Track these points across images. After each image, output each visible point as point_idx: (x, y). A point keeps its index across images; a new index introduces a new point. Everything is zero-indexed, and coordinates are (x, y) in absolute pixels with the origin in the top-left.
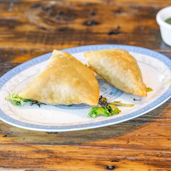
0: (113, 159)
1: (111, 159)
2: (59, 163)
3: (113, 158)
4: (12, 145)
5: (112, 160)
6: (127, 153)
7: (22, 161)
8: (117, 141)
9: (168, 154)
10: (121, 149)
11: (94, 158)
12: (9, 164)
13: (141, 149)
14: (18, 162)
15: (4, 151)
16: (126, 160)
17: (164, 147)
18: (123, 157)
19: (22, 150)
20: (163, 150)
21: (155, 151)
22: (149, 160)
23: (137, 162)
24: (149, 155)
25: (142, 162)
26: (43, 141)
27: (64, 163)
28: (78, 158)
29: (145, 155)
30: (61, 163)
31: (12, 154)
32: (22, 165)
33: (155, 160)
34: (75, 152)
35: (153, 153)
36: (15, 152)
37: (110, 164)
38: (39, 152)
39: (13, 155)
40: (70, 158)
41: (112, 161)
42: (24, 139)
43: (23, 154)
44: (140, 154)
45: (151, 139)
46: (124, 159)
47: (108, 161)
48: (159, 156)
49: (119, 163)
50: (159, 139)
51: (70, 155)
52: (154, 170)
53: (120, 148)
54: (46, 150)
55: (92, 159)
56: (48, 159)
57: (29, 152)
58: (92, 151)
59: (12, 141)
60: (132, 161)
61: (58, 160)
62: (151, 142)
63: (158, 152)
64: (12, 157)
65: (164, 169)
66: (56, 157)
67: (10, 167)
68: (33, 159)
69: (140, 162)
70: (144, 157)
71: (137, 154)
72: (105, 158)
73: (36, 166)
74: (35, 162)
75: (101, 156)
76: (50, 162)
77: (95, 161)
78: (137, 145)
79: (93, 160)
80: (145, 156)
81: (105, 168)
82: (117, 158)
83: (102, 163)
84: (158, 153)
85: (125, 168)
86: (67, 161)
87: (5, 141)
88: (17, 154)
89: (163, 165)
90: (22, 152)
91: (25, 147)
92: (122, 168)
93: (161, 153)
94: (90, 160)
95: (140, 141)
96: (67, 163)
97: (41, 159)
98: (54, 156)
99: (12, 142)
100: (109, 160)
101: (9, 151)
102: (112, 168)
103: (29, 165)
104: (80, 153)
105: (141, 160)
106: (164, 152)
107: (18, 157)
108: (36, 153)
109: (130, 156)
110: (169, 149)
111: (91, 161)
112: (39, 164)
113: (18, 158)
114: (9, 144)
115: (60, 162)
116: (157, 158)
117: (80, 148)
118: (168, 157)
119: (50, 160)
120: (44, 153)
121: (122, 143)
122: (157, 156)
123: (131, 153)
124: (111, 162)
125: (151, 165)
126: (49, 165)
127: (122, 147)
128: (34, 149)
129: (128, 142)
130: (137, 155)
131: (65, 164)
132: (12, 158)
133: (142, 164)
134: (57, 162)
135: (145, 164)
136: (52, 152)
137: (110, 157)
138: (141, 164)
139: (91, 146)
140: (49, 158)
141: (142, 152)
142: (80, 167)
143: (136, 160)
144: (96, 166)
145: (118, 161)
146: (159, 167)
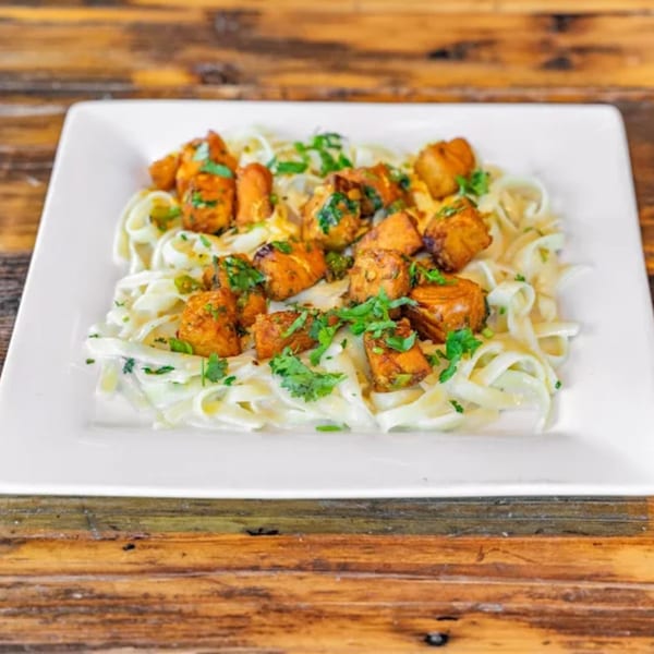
0: (440, 612)
1: (435, 612)
2: (288, 629)
3: (441, 608)
4: (154, 577)
5: (438, 616)
6: (481, 593)
7: (183, 626)
8: (448, 555)
9: (597, 590)
10: (464, 581)
11: (387, 611)
12: (148, 635)
13: (518, 577)
14: (173, 629)
15: (130, 595)
16: (479, 614)
17: (583, 568)
18: (469, 604)
19: (180, 592)
20: (581, 578)
21: (559, 584)
22: (542, 613)
23: (510, 620)
24: (541, 596)
25: (524, 618)
26: (240, 559)
27: (304, 630)
28: (341, 611)
29: (531, 596)
30: (295, 628)
31: (155, 603)
32: (185, 640)
33: (561, 613)
34: (331, 592)
35: (553, 589)
36: (162, 598)
37: (434, 627)
38: (229, 595)
39: (157, 607)
40: (321, 612)
41: (440, 619)
42: (184, 555)
43: (186, 603)
44: (515, 593)
45: (546, 546)
46: (472, 610)
47: (426, 617)
48: (572, 598)
49: (459, 623)
50: (569, 543)
51: (320, 602)
52: (561, 642)
53: (461, 577)
54: (250, 589)
55: (383, 612)
56: (257, 618)
57: (201, 596)
58: (381, 588)
59: (151, 563)
60: (496, 615)
61: (287, 619)
62: (548, 554)
63: (568, 587)
64: (156, 613)
65: (586, 638)
66: (280, 611)
67: (152, 646)
68: (216, 617)
69: (518, 620)
70: (527, 604)
71: (510, 594)
72: (418, 611)
73: (226, 640)
74: (221, 628)
75: (407, 603)
76: (264, 625)
77: (389, 619)
78: (507, 566)
79: (385, 616)
80: (530, 600)
81: (421, 641)
82: (453, 607)
83: (411, 625)
84: (568, 590)
85: (478, 639)
86: (310, 623)
87: (130, 563)
88: (169, 602)
89: (583, 628)
90: (183, 596)
91: (189, 580)
92: (466, 640)
93: (576, 588)
94: (378, 616)
95: (516, 552)
96: (312, 628)
97: (238, 617)
98: (274, 607)
99: (153, 566)
100: (429, 614)
101: (146, 596)
102: (440, 639)
103: (207, 639)
104: (348, 596)
105: (521, 611)
106: (585, 586)
107: (171, 613)
108: (222, 599)
109: (488, 600)
110: (597, 576)
111: (379, 620)
112: (233, 634)
113: (173, 617)
114: (143, 572)
115: (291, 626)
116: (566, 606)
117: (344, 579)
118: (597, 601)
119: (264, 620)
120: (244, 598)
121: (464, 562)
122: (566, 598)
123: (492, 591)
124: (436, 622)
125: (551, 628)
126: (263, 637)
127: (465, 574)
128: (217, 587)
129: (482, 556)
130: (507, 598)
131: (308, 633)
132: (156, 617)
133: (525, 627)
134: (283, 627)
135: (532, 625)
136: (268, 596)
137: (434, 605)
138: (520, 627)
139: (377, 571)
140: (259, 613)
141: (523, 586)
142: (351, 641)
143: (508, 613)
144: (397, 636)
145: (455, 619)
146: (573, 634)
